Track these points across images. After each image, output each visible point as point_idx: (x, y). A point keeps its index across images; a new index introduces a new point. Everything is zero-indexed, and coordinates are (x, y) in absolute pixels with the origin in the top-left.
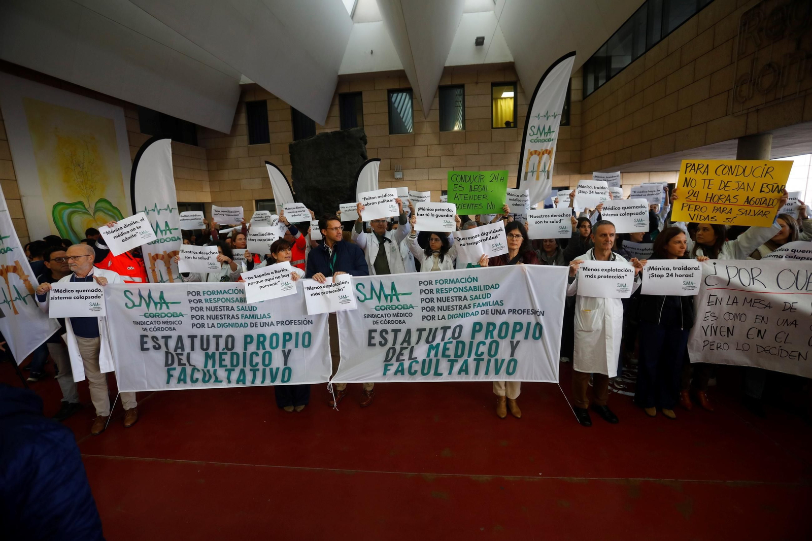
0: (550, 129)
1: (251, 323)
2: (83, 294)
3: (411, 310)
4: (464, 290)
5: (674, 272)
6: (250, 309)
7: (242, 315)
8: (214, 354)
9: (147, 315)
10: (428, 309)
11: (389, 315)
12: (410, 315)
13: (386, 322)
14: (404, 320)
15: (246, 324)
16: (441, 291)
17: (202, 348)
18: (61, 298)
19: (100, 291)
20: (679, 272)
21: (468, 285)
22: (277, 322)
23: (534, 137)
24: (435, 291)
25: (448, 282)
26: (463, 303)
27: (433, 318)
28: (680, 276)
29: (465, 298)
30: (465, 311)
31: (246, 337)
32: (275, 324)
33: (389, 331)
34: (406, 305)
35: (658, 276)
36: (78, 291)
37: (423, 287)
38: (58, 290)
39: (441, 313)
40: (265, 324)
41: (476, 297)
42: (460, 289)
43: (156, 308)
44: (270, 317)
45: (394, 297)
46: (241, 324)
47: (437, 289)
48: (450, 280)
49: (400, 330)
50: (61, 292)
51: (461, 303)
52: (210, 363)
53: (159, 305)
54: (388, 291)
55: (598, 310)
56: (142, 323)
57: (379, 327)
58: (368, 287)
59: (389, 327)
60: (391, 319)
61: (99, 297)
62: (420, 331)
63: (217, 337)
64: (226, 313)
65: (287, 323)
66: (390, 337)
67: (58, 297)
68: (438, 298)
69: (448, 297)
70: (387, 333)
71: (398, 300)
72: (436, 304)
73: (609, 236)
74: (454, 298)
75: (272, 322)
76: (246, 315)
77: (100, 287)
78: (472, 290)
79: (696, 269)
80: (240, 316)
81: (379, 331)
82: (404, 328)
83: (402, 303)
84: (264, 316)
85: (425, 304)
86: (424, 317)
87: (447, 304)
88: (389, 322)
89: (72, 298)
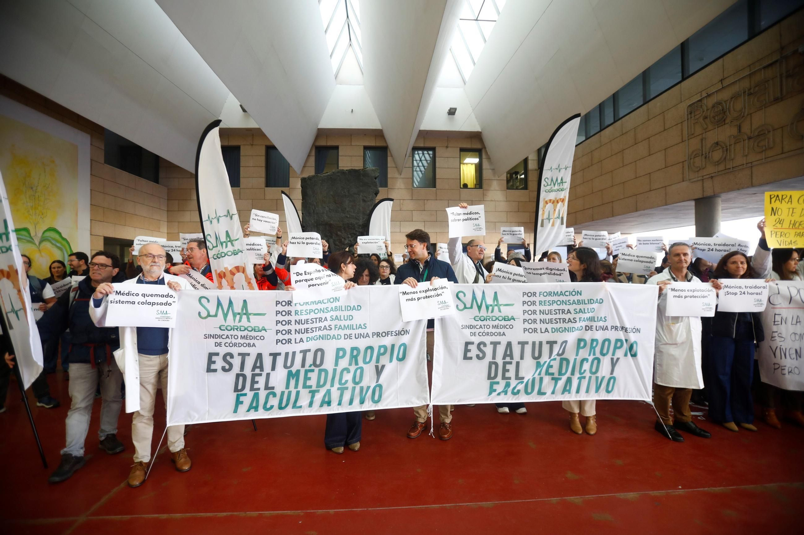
0: (562, 179)
1: (345, 335)
2: (150, 299)
3: (512, 322)
4: (567, 303)
5: (746, 290)
6: (346, 318)
7: (335, 325)
8: (298, 371)
9: (223, 328)
10: (530, 321)
11: (488, 327)
12: (511, 327)
13: (484, 334)
14: (504, 333)
15: (339, 336)
16: (545, 303)
17: (285, 366)
18: (123, 302)
19: (171, 296)
20: (750, 291)
21: (572, 298)
22: (373, 333)
23: (548, 188)
24: (537, 303)
25: (552, 295)
26: (567, 317)
27: (535, 330)
28: (752, 294)
29: (569, 312)
30: (570, 325)
31: (338, 350)
32: (371, 336)
33: (488, 343)
34: (507, 316)
35: (733, 294)
36: (144, 295)
37: (526, 299)
38: (120, 292)
39: (544, 326)
40: (361, 336)
41: (580, 311)
42: (563, 302)
43: (234, 320)
44: (366, 327)
45: (496, 308)
46: (334, 335)
47: (540, 301)
48: (554, 292)
49: (499, 343)
50: (123, 294)
51: (563, 316)
52: (292, 382)
53: (238, 317)
54: (490, 301)
55: (682, 323)
56: (217, 337)
57: (476, 340)
58: (469, 297)
59: (488, 340)
60: (491, 330)
61: (170, 304)
62: (523, 344)
63: (305, 352)
64: (318, 325)
65: (384, 334)
66: (489, 350)
67: (120, 301)
68: (540, 311)
69: (551, 310)
70: (485, 345)
71: (500, 311)
72: (538, 317)
73: (682, 255)
74: (558, 311)
75: (367, 333)
76: (340, 326)
77: (171, 292)
78: (575, 303)
79: (764, 288)
80: (333, 327)
81: (476, 342)
82: (504, 341)
83: (503, 314)
84: (360, 327)
85: (527, 316)
86: (525, 330)
87: (550, 317)
88: (487, 334)
89: (136, 303)
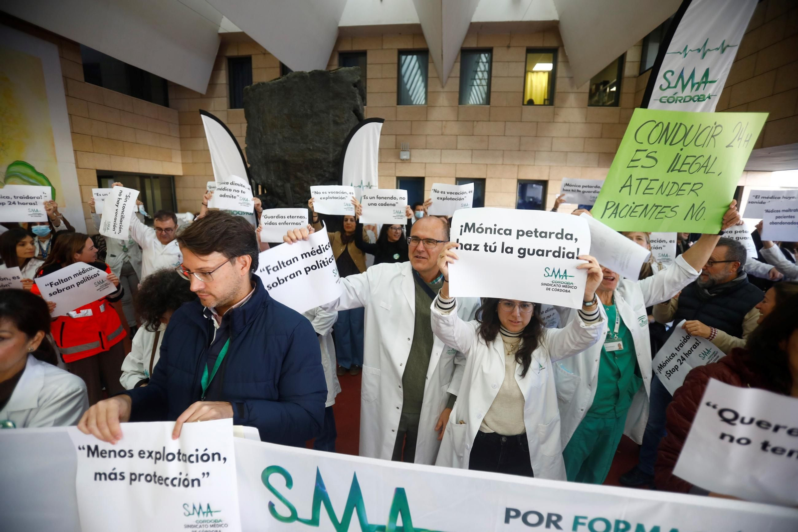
0: (706, 75)
23: (669, 93)
